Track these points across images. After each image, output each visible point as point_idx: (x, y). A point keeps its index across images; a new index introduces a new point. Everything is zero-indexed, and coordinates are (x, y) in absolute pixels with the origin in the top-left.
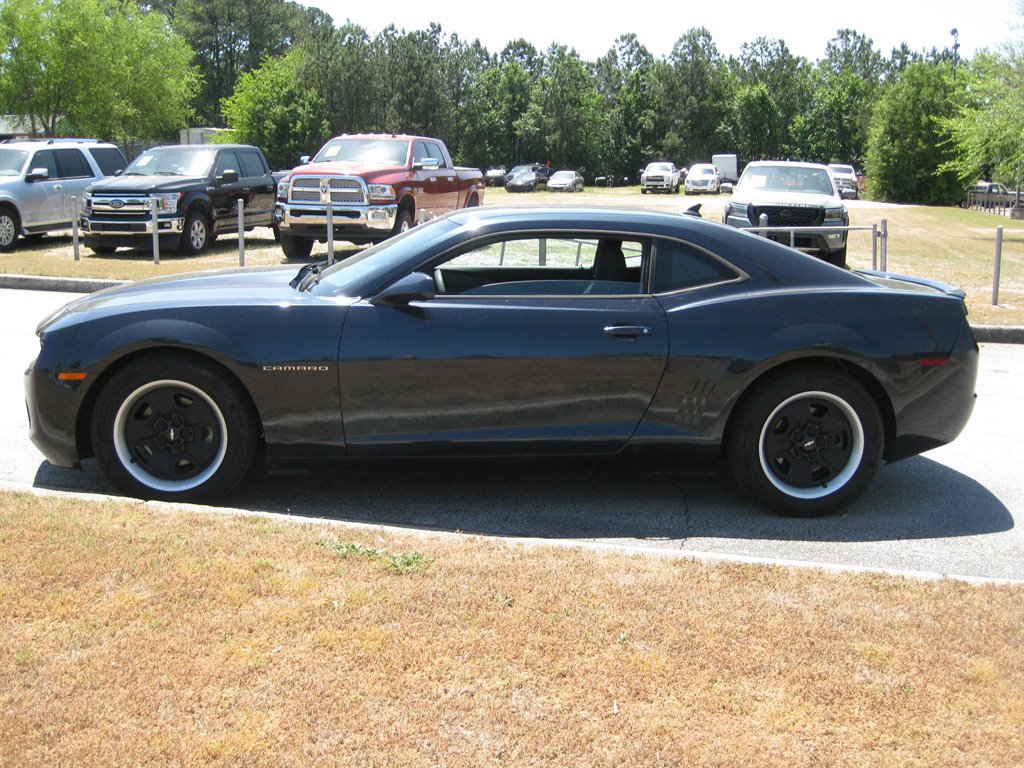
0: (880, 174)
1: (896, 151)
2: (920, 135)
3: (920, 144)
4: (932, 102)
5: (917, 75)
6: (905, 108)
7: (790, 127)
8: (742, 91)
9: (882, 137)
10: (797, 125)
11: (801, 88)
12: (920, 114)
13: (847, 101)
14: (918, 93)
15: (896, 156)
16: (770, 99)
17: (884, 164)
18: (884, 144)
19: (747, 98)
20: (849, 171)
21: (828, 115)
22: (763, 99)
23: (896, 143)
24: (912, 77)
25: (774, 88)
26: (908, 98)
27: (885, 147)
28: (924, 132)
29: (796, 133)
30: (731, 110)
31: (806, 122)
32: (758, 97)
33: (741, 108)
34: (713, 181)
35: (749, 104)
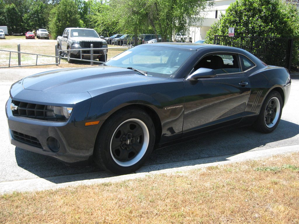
0: (56, 32)
1: (61, 25)
2: (67, 20)
3: (68, 23)
4: (70, 11)
5: (65, 2)
6: (62, 12)
7: (23, 18)
8: (7, 6)
9: (56, 21)
10: (25, 17)
11: (25, 5)
12: (67, 14)
13: (40, 10)
14: (66, 8)
15: (60, 26)
16: (16, 9)
17: (57, 29)
18: (57, 23)
19: (8, 9)
20: (46, 31)
21: (34, 14)
22: (14, 9)
23: (60, 23)
24: (64, 3)
25: (17, 6)
26: (63, 9)
27: (57, 24)
28: (68, 19)
29: (25, 19)
30: (3, 12)
31: (28, 16)
32: (12, 8)
33: (6, 11)
34: (3, 35)
35: (9, 11)
